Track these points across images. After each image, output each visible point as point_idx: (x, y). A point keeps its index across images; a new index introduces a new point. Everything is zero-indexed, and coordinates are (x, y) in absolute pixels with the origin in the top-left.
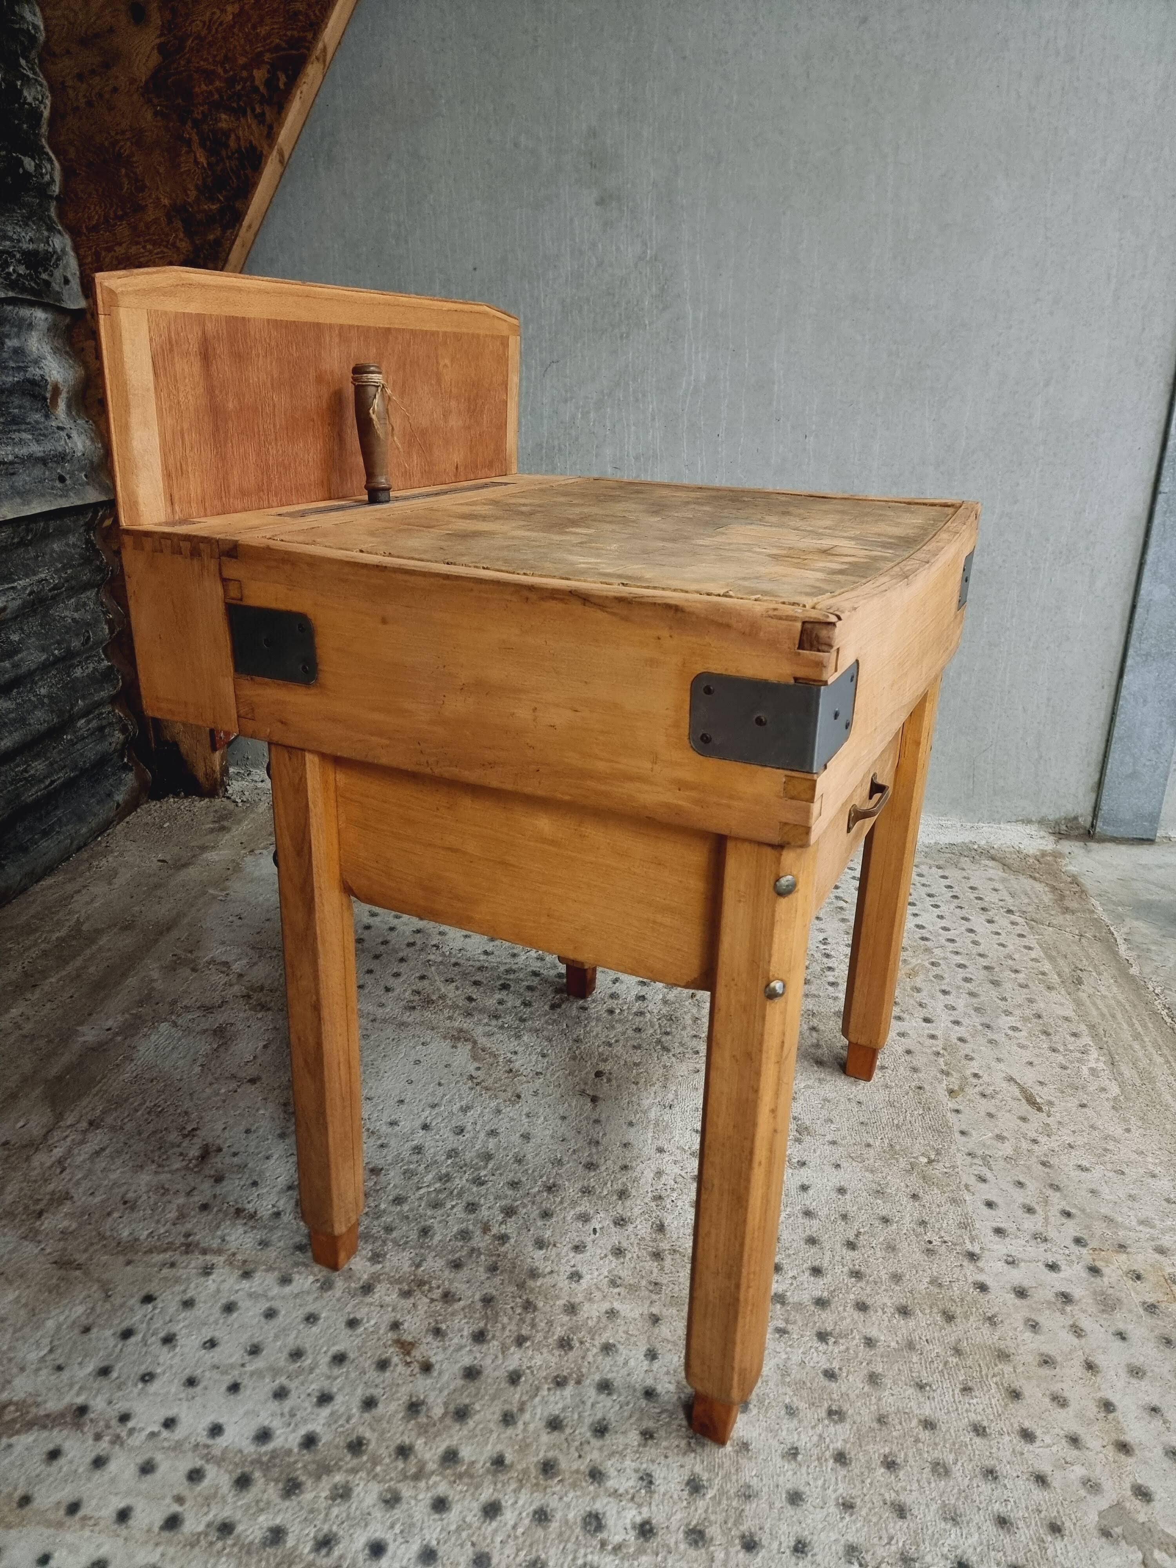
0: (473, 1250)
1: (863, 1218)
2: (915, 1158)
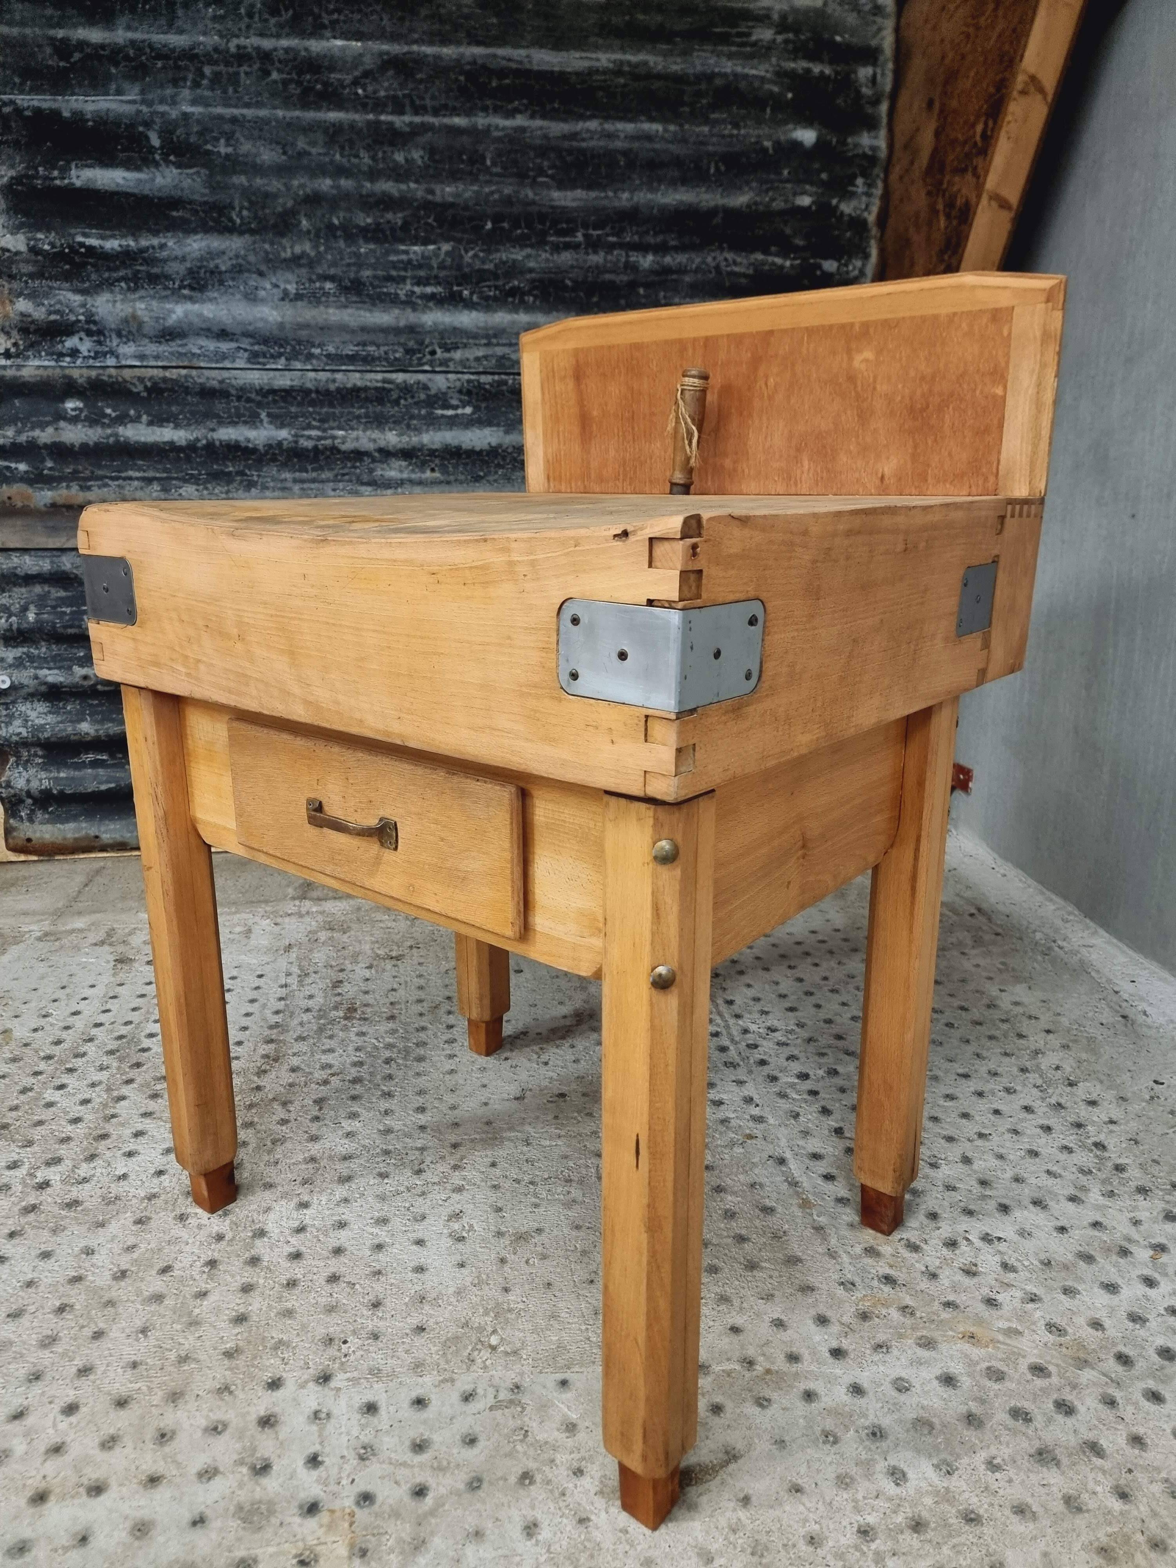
1: (378, 1288)
2: (494, 1332)
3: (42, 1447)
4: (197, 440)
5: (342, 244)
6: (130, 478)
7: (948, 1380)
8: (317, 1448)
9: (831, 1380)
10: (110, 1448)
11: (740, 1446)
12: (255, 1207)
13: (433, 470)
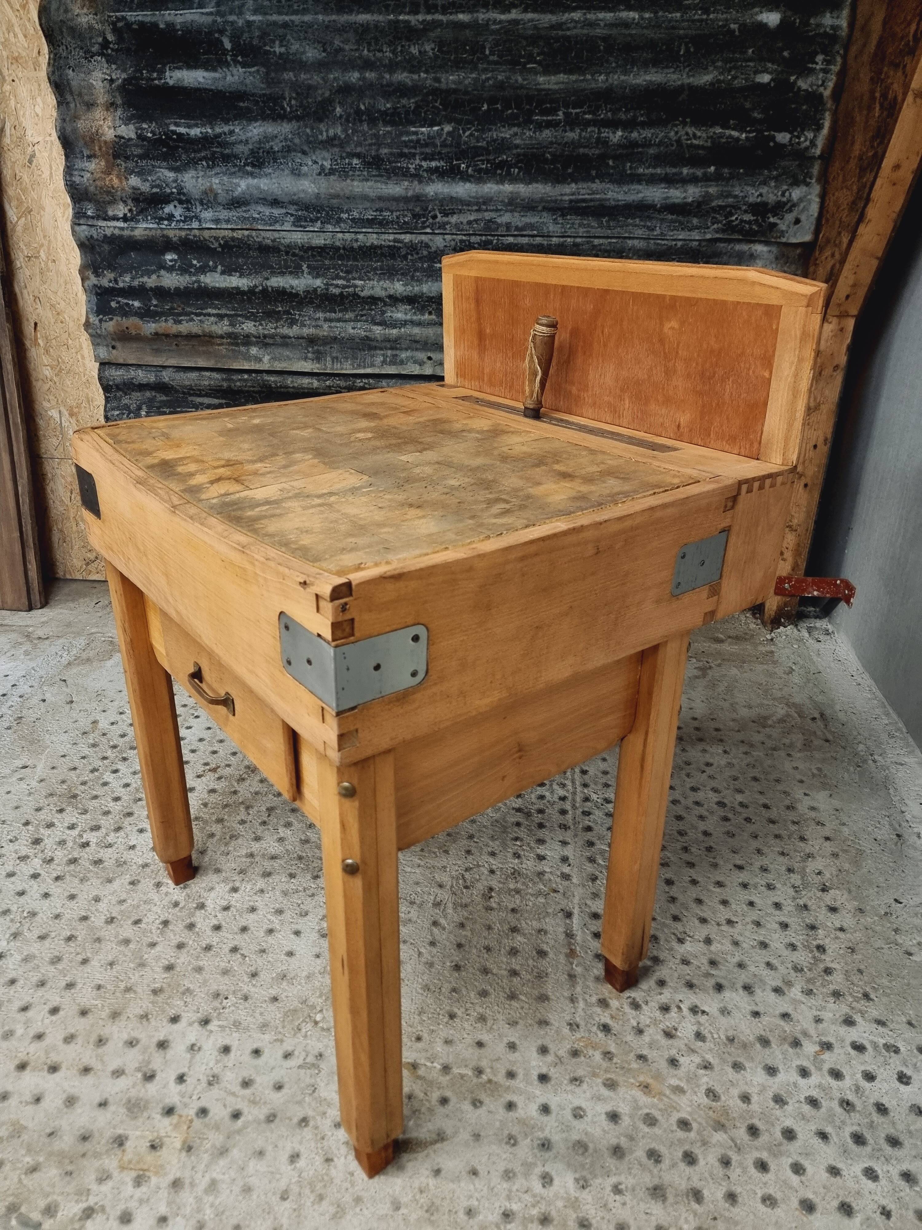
1: (260, 962)
2: (321, 1011)
3: (32, 1033)
4: (256, 286)
5: (365, 127)
6: (209, 315)
7: (614, 1117)
8: (185, 1070)
9: (530, 1098)
10: (69, 1043)
11: (449, 1132)
12: (204, 885)
13: (430, 313)
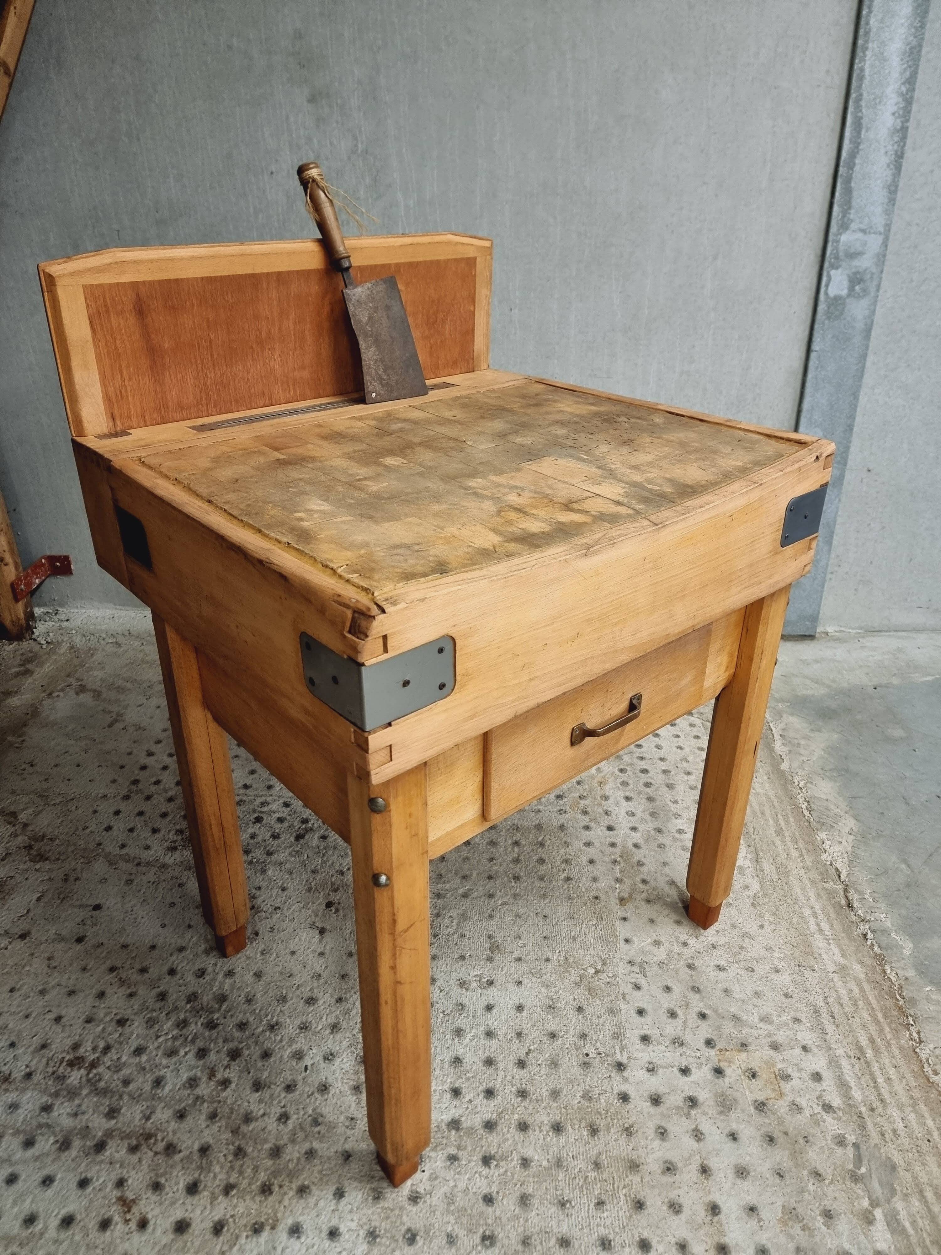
0: (198, 1098)
1: (535, 1035)
2: (585, 969)
7: (628, 799)
9: (627, 836)
